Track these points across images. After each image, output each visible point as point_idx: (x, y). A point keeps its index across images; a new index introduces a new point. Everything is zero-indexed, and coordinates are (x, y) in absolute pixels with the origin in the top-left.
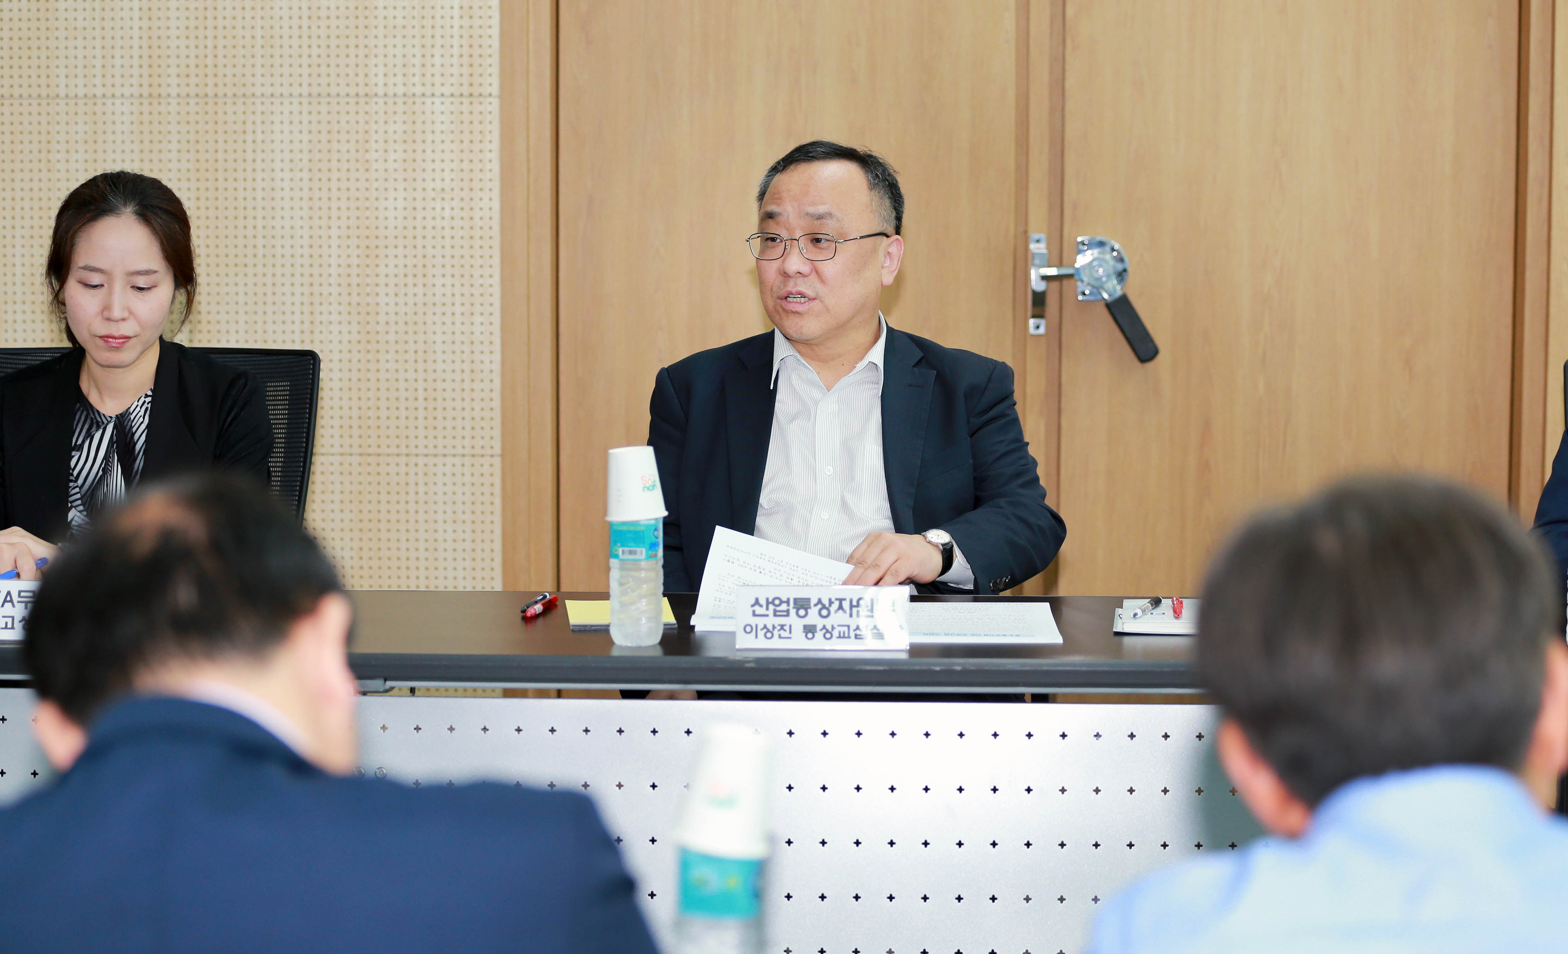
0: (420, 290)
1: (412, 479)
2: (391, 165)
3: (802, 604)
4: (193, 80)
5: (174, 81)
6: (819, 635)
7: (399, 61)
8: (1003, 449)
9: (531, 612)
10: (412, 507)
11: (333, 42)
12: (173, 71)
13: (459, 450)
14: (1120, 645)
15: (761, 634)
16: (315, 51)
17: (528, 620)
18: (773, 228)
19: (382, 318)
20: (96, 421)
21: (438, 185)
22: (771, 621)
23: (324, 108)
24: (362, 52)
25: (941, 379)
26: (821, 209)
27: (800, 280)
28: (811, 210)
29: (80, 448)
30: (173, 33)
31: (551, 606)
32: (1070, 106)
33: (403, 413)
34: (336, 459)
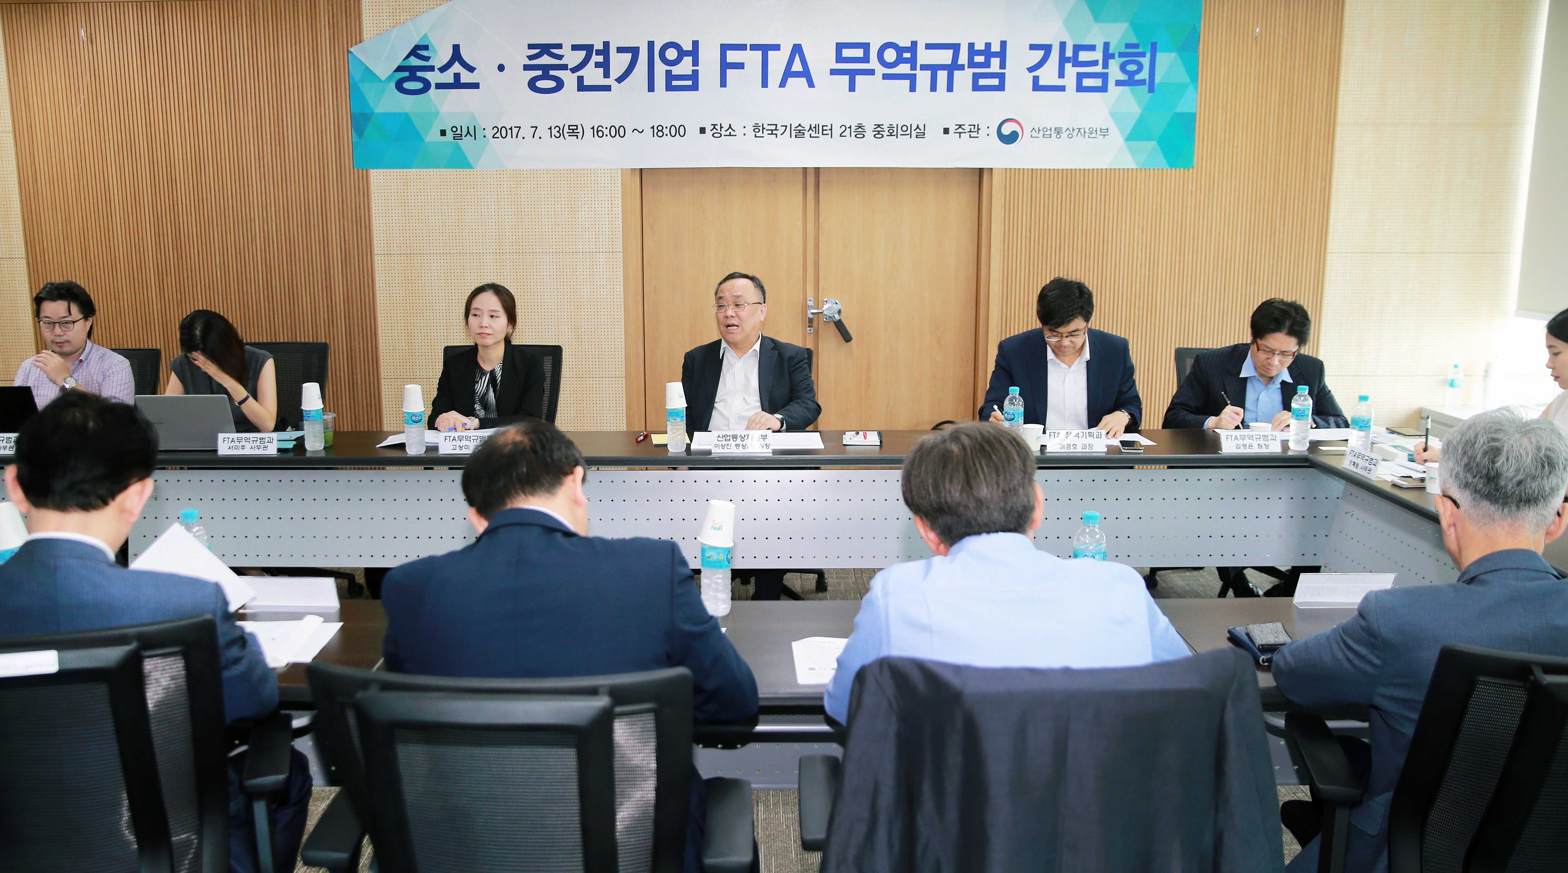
0: (596, 320)
1: (594, 386)
2: (585, 277)
3: (735, 437)
4: (514, 247)
5: (508, 247)
6: (741, 447)
7: (587, 240)
8: (801, 379)
9: (639, 439)
10: (594, 395)
11: (564, 233)
12: (507, 244)
13: (611, 376)
14: (845, 450)
15: (721, 447)
16: (557, 237)
17: (638, 442)
18: (722, 302)
19: (583, 330)
20: (483, 373)
21: (602, 283)
22: (724, 443)
23: (561, 257)
24: (574, 237)
25: (780, 355)
26: (738, 294)
27: (732, 319)
28: (735, 294)
29: (478, 382)
30: (507, 230)
31: (646, 437)
32: (821, 253)
33: (591, 363)
34: (568, 379)
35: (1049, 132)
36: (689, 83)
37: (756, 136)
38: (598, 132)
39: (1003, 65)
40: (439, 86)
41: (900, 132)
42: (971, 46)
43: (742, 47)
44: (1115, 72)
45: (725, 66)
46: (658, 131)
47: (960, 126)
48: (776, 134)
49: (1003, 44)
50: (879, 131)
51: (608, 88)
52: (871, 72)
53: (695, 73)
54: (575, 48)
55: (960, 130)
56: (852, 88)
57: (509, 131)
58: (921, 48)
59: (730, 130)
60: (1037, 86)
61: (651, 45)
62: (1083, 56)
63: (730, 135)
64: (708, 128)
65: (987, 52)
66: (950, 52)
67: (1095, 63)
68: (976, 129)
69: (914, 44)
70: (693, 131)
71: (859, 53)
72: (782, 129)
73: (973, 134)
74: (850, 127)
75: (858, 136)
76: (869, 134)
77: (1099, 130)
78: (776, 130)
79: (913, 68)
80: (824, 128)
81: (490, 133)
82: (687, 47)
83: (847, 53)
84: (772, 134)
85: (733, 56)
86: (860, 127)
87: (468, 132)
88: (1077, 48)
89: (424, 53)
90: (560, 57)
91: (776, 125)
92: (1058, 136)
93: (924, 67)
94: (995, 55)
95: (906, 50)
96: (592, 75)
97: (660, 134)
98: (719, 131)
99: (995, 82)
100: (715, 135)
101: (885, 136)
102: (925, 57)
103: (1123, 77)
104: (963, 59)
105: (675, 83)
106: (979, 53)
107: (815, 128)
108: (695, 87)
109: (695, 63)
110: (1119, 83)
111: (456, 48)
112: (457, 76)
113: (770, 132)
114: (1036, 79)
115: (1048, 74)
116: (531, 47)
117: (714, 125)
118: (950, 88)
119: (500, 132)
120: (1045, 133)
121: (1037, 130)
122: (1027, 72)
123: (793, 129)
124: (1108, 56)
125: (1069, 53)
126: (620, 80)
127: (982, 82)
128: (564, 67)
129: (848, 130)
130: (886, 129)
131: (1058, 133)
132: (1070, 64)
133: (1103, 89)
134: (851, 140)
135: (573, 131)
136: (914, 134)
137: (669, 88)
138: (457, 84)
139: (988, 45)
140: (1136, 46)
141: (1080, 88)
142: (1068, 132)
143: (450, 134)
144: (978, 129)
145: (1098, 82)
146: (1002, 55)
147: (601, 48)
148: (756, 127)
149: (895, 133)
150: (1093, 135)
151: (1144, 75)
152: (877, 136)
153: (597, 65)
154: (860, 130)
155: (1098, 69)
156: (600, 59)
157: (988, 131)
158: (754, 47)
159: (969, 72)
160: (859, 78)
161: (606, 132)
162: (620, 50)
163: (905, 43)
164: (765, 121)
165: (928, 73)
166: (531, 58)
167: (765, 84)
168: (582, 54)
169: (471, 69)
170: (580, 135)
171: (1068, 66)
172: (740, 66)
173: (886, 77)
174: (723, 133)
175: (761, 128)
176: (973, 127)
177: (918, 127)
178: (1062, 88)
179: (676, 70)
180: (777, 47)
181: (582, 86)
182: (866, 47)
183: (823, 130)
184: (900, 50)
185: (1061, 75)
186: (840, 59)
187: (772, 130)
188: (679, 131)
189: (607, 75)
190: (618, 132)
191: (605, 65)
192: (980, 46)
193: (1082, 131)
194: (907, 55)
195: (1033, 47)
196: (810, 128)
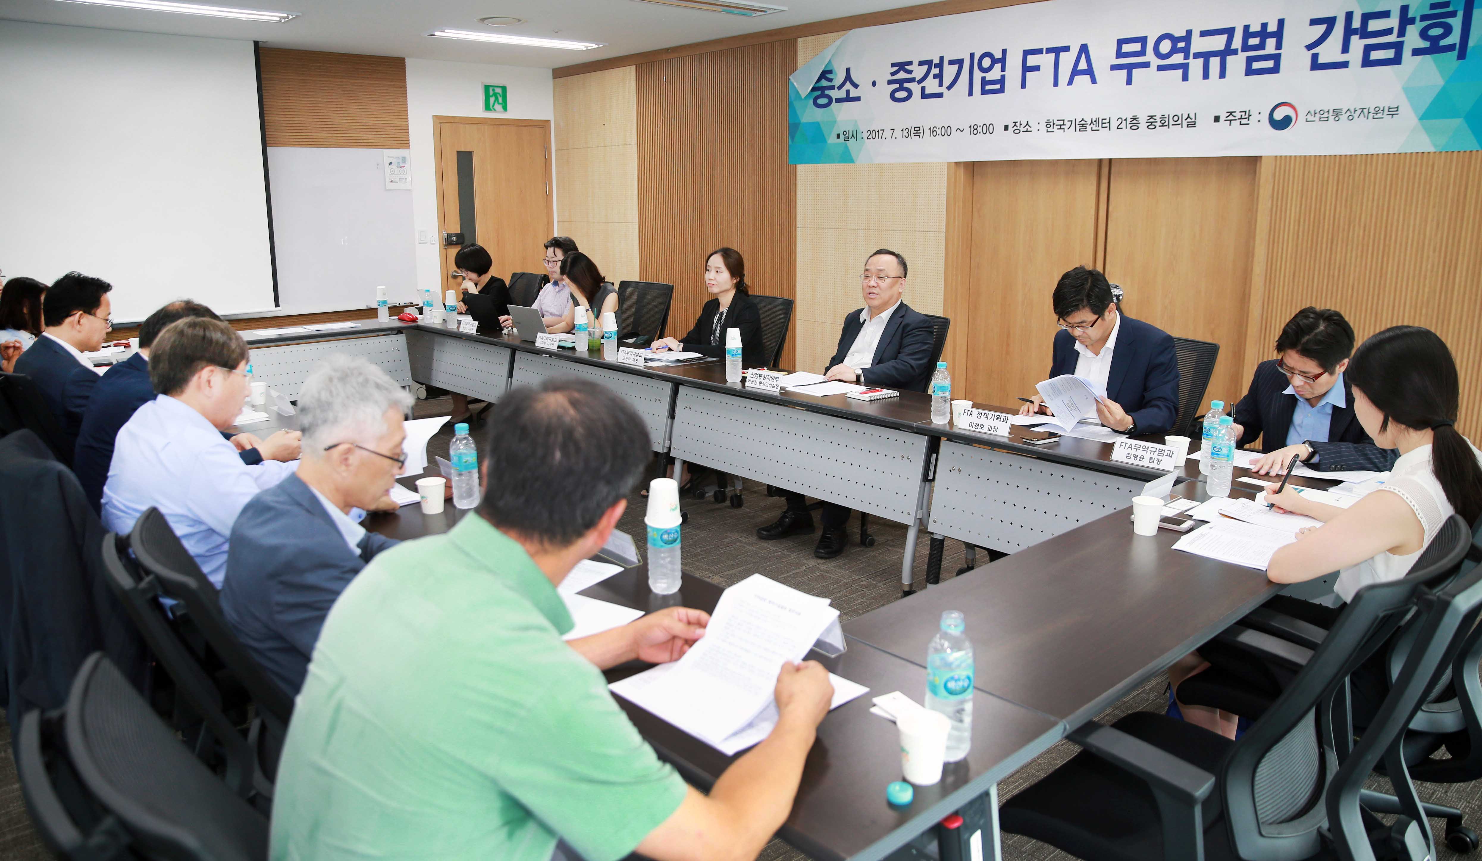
4: (877, 225)
12: (873, 222)
18: (868, 273)
26: (881, 268)
27: (874, 288)
28: (879, 268)
30: (873, 212)
35: (1326, 115)
36: (998, 86)
37: (1047, 132)
38: (933, 132)
39: (1279, 46)
40: (839, 100)
41: (1172, 122)
42: (1246, 28)
43: (1039, 51)
44: (1413, 38)
45: (1026, 69)
46: (974, 129)
47: (1231, 113)
48: (1064, 129)
49: (1281, 23)
50: (1152, 122)
51: (940, 95)
52: (1147, 65)
53: (1003, 77)
54: (921, 63)
55: (1231, 118)
56: (1129, 82)
57: (877, 133)
58: (1195, 35)
59: (1027, 126)
60: (1316, 65)
61: (972, 55)
62: (1374, 25)
63: (1027, 131)
64: (1011, 125)
65: (1263, 33)
66: (1224, 37)
67: (1389, 32)
68: (1247, 116)
69: (1189, 32)
70: (999, 128)
71: (1137, 47)
72: (1068, 124)
73: (1243, 121)
74: (1126, 120)
75: (1133, 128)
76: (1143, 125)
77: (1386, 109)
78: (1063, 125)
79: (1186, 57)
80: (1104, 121)
81: (865, 135)
82: (998, 55)
83: (1126, 48)
84: (1060, 129)
85: (1032, 61)
86: (1135, 119)
87: (853, 135)
88: (1366, 18)
89: (829, 76)
90: (910, 72)
91: (1064, 120)
92: (1337, 119)
93: (1197, 56)
94: (1272, 35)
95: (1180, 39)
96: (931, 85)
97: (975, 132)
98: (1018, 128)
99: (1270, 64)
100: (1015, 131)
101: (1157, 127)
102: (1199, 44)
103: (1424, 44)
104: (1237, 43)
105: (988, 87)
106: (1254, 35)
107: (1096, 121)
108: (1001, 91)
109: (1003, 69)
110: (1416, 52)
111: (848, 70)
112: (848, 92)
113: (1059, 127)
114: (1315, 57)
115: (1330, 51)
116: (893, 65)
117: (1015, 123)
118: (1222, 75)
119: (873, 134)
120: (1322, 116)
121: (1313, 114)
122: (1305, 50)
123: (1077, 123)
124: (1405, 20)
125: (1356, 24)
126: (949, 88)
127: (1256, 65)
128: (912, 80)
129: (1124, 122)
130: (1159, 120)
131: (1337, 115)
132: (1358, 36)
133: (1396, 60)
134: (1127, 132)
135: (917, 132)
136: (1185, 123)
137: (984, 92)
138: (848, 99)
139: (1264, 26)
140: (1446, 5)
141: (1367, 62)
142: (1348, 114)
143: (842, 137)
144: (1250, 116)
145: (1390, 54)
146: (1278, 35)
147: (938, 62)
148: (1048, 122)
149: (1166, 124)
150: (1379, 116)
151: (1454, 38)
152: (1150, 127)
153: (935, 76)
154: (1134, 122)
155: (1392, 38)
156: (936, 71)
157: (1259, 117)
158: (1049, 51)
159: (1242, 56)
160: (1135, 72)
161: (939, 132)
162: (951, 62)
163: (1180, 33)
164: (1054, 117)
165: (1201, 61)
166: (893, 74)
167: (1056, 84)
168: (925, 68)
169: (856, 86)
170: (921, 135)
171: (1355, 39)
172: (1036, 68)
173: (1160, 68)
174: (1022, 129)
175: (1052, 124)
176: (1244, 113)
177: (1188, 117)
178: (1344, 65)
179: (990, 76)
180: (1066, 49)
181: (924, 96)
182: (1143, 40)
183: (1102, 123)
184: (1174, 40)
185: (1345, 49)
186: (1120, 55)
187: (1061, 125)
188: (989, 129)
189: (941, 84)
190: (947, 131)
191: (939, 77)
192: (1255, 28)
193: (1366, 111)
194: (1181, 45)
195: (1314, 22)
196: (1092, 122)
